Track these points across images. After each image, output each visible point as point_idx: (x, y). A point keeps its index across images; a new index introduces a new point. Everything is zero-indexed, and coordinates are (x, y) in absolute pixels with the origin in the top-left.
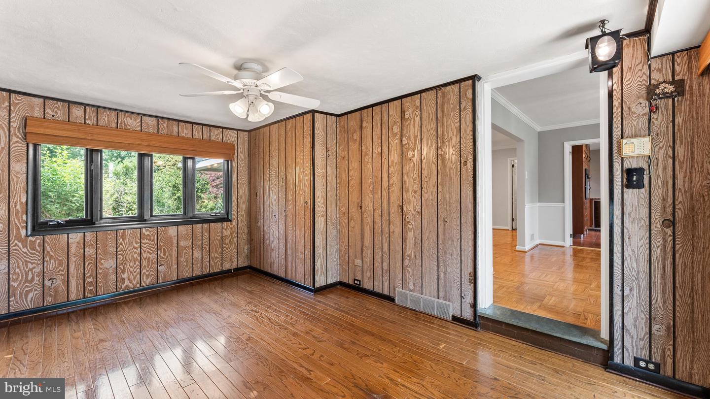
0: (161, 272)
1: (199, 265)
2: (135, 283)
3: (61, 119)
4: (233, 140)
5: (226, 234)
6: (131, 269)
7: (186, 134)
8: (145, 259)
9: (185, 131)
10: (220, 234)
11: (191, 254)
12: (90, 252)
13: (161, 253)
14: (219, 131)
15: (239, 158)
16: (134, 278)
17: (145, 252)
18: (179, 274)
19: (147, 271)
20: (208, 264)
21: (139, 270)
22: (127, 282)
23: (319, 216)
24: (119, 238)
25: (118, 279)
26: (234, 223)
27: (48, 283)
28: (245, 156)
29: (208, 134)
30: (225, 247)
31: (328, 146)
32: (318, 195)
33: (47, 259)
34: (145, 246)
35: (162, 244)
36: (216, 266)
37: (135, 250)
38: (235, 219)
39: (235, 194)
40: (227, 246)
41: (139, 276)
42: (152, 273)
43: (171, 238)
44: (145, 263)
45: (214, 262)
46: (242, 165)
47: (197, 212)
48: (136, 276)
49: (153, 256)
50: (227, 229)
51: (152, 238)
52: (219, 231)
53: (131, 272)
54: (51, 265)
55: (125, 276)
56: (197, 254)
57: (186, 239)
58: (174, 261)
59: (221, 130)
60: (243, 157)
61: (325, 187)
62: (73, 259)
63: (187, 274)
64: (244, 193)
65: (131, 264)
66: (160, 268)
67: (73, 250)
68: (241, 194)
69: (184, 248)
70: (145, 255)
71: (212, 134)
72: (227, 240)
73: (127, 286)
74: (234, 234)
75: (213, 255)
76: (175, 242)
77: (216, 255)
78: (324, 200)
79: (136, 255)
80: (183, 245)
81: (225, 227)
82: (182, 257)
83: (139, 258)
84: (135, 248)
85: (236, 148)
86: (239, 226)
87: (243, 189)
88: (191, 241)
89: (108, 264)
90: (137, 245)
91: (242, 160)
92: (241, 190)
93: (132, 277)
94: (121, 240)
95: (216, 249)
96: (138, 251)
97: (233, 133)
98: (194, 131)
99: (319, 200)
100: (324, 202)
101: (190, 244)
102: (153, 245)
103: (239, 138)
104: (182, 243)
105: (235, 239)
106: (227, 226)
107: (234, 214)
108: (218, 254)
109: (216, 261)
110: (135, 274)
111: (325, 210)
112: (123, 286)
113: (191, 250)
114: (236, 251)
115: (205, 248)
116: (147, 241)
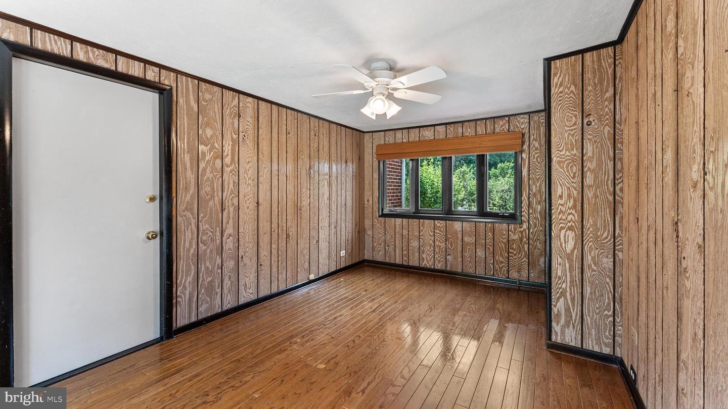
0: (448, 261)
1: (483, 264)
2: (430, 264)
3: (391, 142)
4: (522, 127)
5: (513, 238)
6: (428, 252)
7: (469, 132)
8: (437, 246)
9: (469, 130)
10: (506, 236)
11: (474, 251)
12: (405, 232)
13: (448, 244)
14: (504, 121)
15: (531, 146)
16: (430, 260)
17: (437, 240)
18: (464, 267)
19: (439, 257)
20: (492, 267)
21: (433, 254)
22: (425, 262)
23: (562, 228)
24: (421, 225)
25: (420, 257)
26: (525, 226)
27: (387, 248)
28: (540, 144)
29: (492, 127)
30: (512, 253)
33: (386, 233)
34: (437, 235)
35: (450, 236)
36: (501, 271)
37: (431, 237)
38: (525, 222)
39: (526, 192)
40: (515, 252)
41: (433, 259)
42: (442, 259)
43: (456, 232)
44: (437, 250)
45: (499, 266)
46: (536, 156)
47: (488, 210)
48: (431, 258)
49: (442, 245)
50: (515, 233)
51: (442, 229)
52: (504, 232)
53: (428, 255)
54: (388, 237)
55: (424, 256)
56: (480, 253)
57: (470, 236)
58: (459, 255)
59: (507, 119)
60: (537, 145)
62: (397, 236)
63: (471, 270)
64: (540, 191)
65: (428, 248)
66: (448, 257)
67: (397, 229)
68: (534, 191)
69: (469, 244)
70: (437, 243)
71: (496, 126)
72: (515, 244)
73: (425, 264)
74: (525, 239)
75: (497, 258)
76: (460, 236)
77: (501, 259)
79: (431, 242)
80: (467, 241)
81: (513, 229)
82: (466, 252)
83: (433, 244)
84: (430, 236)
85: (527, 136)
86: (531, 231)
87: (538, 185)
88: (474, 238)
89: (415, 244)
90: (432, 234)
91: (537, 149)
92: (534, 187)
93: (428, 258)
94: (422, 228)
95: (501, 252)
96: (433, 239)
97: (523, 118)
98: (478, 127)
101: (474, 241)
102: (443, 235)
103: (532, 122)
104: (466, 239)
105: (526, 246)
106: (515, 229)
107: (524, 216)
108: (503, 259)
109: (501, 266)
110: (430, 257)
112: (423, 264)
113: (474, 248)
114: (527, 261)
115: (489, 248)
116: (439, 232)
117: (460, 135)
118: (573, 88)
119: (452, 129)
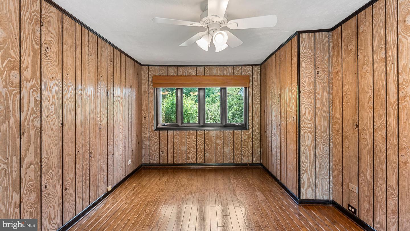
0: (206, 157)
1: (227, 156)
2: (194, 160)
3: (165, 75)
4: (249, 73)
5: (244, 139)
6: (192, 153)
7: (219, 73)
8: (199, 148)
9: (219, 72)
10: (240, 138)
11: (222, 149)
12: (175, 140)
13: (206, 146)
14: (239, 68)
15: (253, 85)
16: (194, 158)
17: (198, 144)
18: (216, 160)
19: (200, 155)
20: (233, 157)
21: (196, 154)
22: (190, 159)
23: (306, 132)
24: (187, 135)
25: (187, 157)
26: (250, 131)
27: (161, 153)
28: (258, 83)
29: (233, 71)
30: (244, 148)
31: (317, 63)
32: (304, 111)
33: (161, 142)
34: (199, 141)
35: (207, 141)
36: (238, 160)
37: (194, 142)
38: (250, 129)
39: (251, 111)
40: (245, 147)
41: (196, 157)
42: (202, 157)
43: (211, 138)
44: (198, 150)
45: (237, 157)
46: (256, 90)
47: (228, 123)
48: (195, 157)
49: (202, 147)
50: (245, 135)
51: (202, 136)
52: (240, 136)
53: (192, 154)
54: (162, 145)
55: (190, 156)
56: (226, 150)
57: (220, 139)
58: (213, 152)
59: (241, 67)
60: (256, 84)
61: (313, 104)
62: (169, 143)
63: (220, 161)
64: (258, 110)
65: (192, 150)
66: (206, 155)
67: (169, 139)
68: (255, 111)
69: (219, 144)
70: (198, 146)
71: (235, 71)
72: (245, 142)
73: (190, 161)
74: (250, 139)
75: (236, 152)
76: (214, 140)
77: (238, 152)
78: (312, 116)
79: (194, 145)
80: (218, 143)
81: (244, 134)
82: (217, 150)
83: (196, 147)
84: (194, 141)
85: (251, 78)
86: (253, 134)
87: (257, 107)
88: (222, 140)
89: (183, 148)
90: (195, 140)
91: (256, 86)
92: (255, 108)
93: (193, 157)
94: (188, 136)
95: (238, 148)
96: (195, 143)
97: (249, 68)
98: (224, 71)
99: (305, 117)
100: (311, 120)
101: (222, 142)
102: (202, 140)
103: (254, 71)
104: (217, 141)
105: (251, 143)
106: (245, 133)
107: (250, 125)
108: (239, 151)
109: (238, 156)
110: (194, 156)
111: (312, 125)
112: (189, 161)
113: (222, 147)
114: (252, 151)
115: (231, 146)
116: (200, 138)
117: (214, 74)
118: (310, 51)
119: (208, 70)
